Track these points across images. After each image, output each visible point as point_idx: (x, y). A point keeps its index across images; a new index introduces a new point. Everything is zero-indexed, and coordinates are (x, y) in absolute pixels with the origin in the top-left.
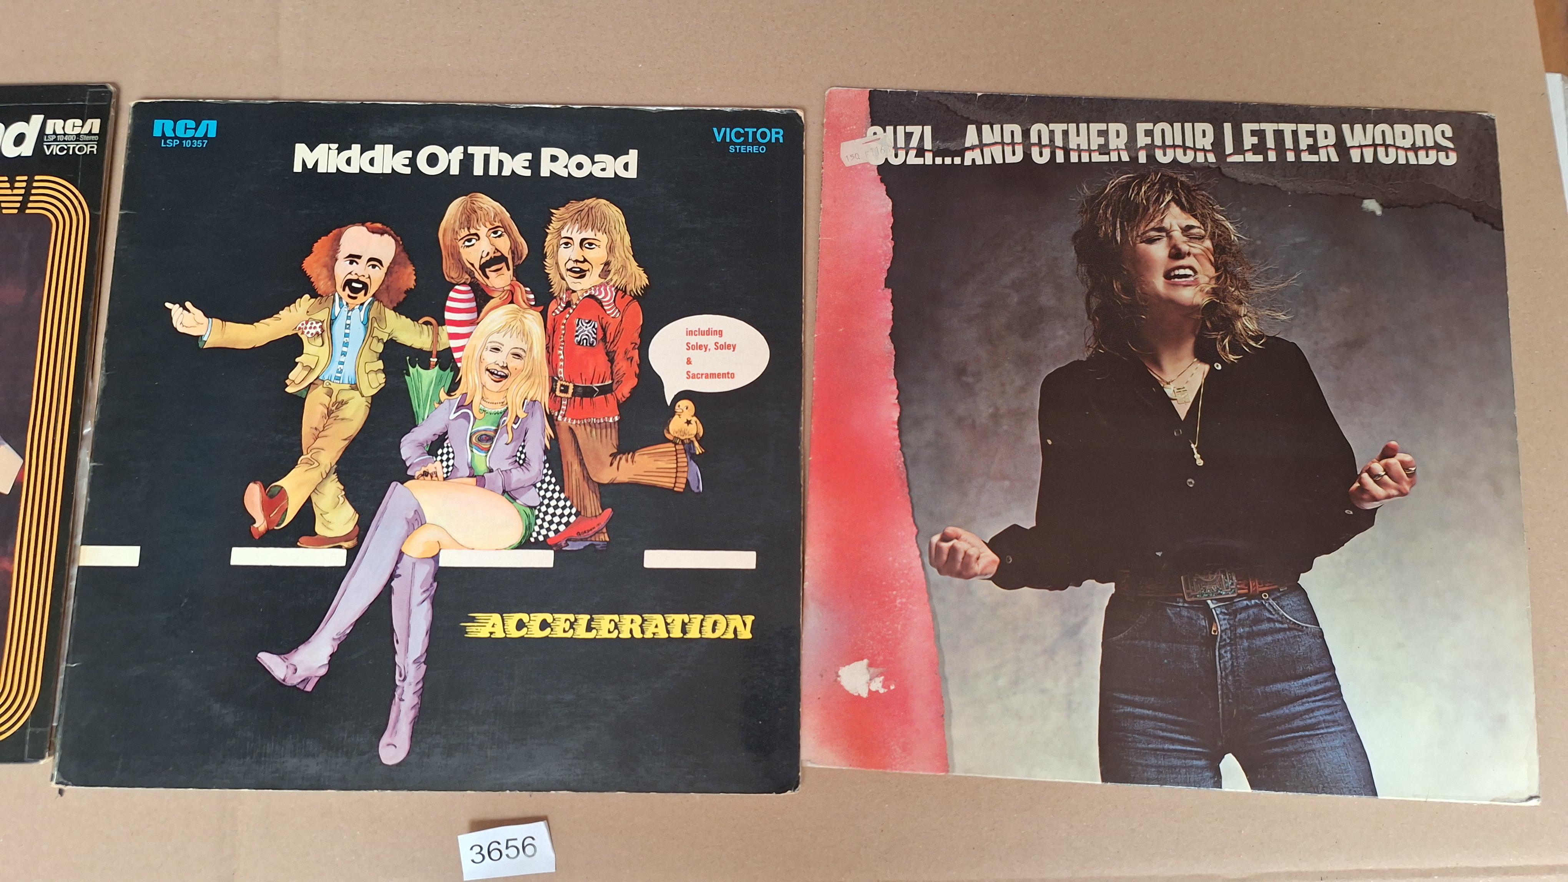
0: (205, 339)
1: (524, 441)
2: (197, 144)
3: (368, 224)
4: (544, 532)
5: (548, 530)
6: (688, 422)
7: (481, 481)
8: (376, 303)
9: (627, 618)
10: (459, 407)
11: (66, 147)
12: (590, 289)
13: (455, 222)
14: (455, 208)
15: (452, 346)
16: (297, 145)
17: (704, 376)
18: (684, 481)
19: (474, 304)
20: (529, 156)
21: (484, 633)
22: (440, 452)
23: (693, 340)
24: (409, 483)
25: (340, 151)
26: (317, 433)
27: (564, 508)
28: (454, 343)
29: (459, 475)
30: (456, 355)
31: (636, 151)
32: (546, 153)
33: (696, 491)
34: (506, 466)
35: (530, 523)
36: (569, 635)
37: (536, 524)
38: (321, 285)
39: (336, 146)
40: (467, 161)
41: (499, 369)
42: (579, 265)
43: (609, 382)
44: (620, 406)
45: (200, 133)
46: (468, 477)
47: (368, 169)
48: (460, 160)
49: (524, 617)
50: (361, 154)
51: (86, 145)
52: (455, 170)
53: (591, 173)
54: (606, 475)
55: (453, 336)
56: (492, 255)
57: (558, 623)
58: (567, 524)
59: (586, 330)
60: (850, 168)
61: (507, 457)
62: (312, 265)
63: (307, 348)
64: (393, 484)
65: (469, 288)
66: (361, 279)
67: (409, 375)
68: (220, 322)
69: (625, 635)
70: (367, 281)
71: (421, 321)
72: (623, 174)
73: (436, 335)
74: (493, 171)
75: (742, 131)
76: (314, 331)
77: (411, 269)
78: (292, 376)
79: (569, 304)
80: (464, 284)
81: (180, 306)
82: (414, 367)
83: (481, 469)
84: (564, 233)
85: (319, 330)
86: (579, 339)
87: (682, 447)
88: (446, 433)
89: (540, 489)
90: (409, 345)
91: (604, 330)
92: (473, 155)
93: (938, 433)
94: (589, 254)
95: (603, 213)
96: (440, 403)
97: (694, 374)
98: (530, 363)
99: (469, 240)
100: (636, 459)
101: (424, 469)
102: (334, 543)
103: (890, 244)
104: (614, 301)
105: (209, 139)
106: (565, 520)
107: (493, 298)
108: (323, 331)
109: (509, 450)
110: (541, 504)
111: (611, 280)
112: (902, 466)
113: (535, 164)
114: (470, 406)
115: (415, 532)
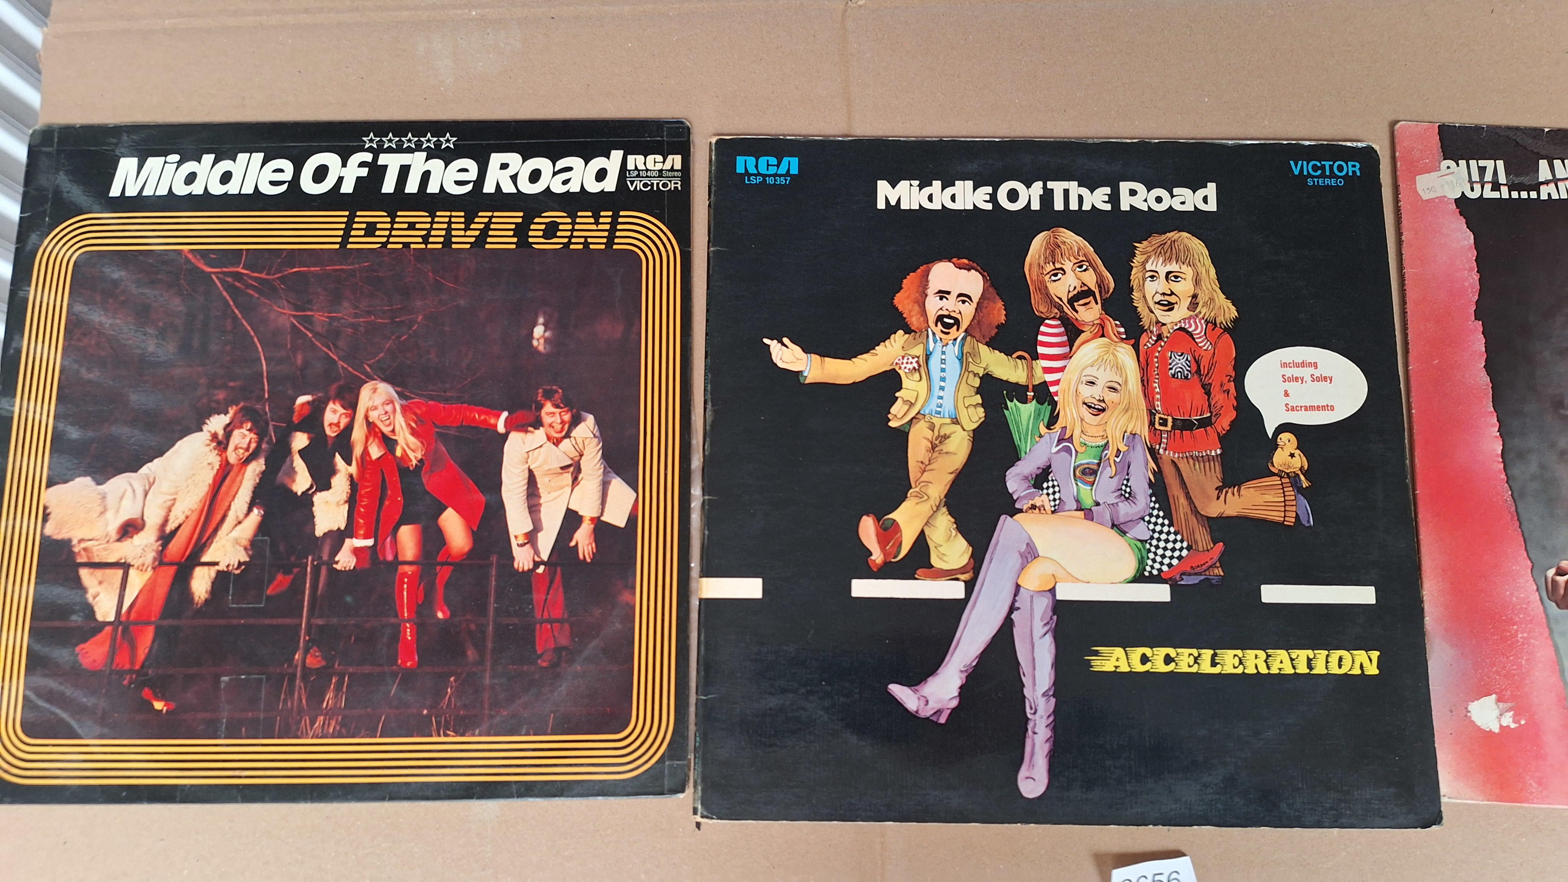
0: (805, 374)
1: (1128, 474)
2: (781, 181)
3: (955, 260)
4: (1157, 566)
5: (1162, 564)
6: (1292, 455)
7: (1089, 515)
8: (969, 338)
9: (1250, 654)
10: (1060, 441)
11: (649, 183)
12: (1180, 322)
13: (1040, 257)
14: (1038, 242)
15: (1047, 380)
16: (879, 182)
17: (1303, 409)
18: (1294, 515)
19: (1065, 338)
20: (1108, 190)
21: (1108, 667)
22: (1045, 485)
23: (1289, 372)
24: (1018, 517)
25: (921, 187)
26: (923, 466)
27: (1175, 541)
28: (1049, 378)
29: (1066, 508)
30: (1052, 389)
31: (1215, 184)
32: (1125, 187)
33: (1307, 525)
34: (1112, 499)
35: (1142, 557)
36: (1194, 670)
37: (1148, 558)
38: (914, 321)
39: (917, 182)
40: (1047, 197)
41: (1096, 403)
42: (1167, 298)
43: (1209, 415)
44: (1223, 439)
45: (783, 170)
46: (1076, 510)
47: (950, 205)
48: (1040, 195)
49: (1148, 651)
50: (943, 190)
51: (670, 181)
52: (1036, 206)
53: (1171, 206)
54: (1214, 509)
55: (1047, 370)
56: (1079, 289)
57: (1181, 658)
58: (1180, 558)
59: (1179, 363)
60: (1428, 201)
61: (1113, 490)
62: (903, 301)
63: (906, 383)
64: (1003, 517)
65: (1059, 322)
66: (953, 314)
67: (1007, 409)
68: (818, 357)
69: (1251, 670)
70: (959, 316)
71: (1014, 356)
72: (1202, 207)
73: (1031, 369)
74: (1074, 206)
75: (1319, 164)
76: (911, 366)
77: (1000, 304)
78: (893, 410)
79: (1160, 337)
80: (1054, 318)
81: (779, 342)
82: (1012, 401)
83: (1088, 502)
84: (1149, 267)
85: (916, 365)
86: (1173, 371)
87: (1288, 480)
88: (1050, 466)
89: (1149, 522)
90: (1005, 379)
91: (1198, 363)
92: (1052, 190)
93: (1542, 467)
94: (1176, 287)
95: (1186, 246)
96: (1041, 436)
97: (1293, 407)
98: (1127, 397)
99: (1055, 275)
100: (1242, 492)
101: (1031, 502)
102: (950, 575)
103: (1476, 277)
104: (1205, 333)
105: (792, 176)
106: (1177, 554)
107: (1084, 332)
108: (920, 366)
109: (1114, 484)
110: (1152, 538)
111: (1200, 313)
112: (1510, 499)
113: (1114, 198)
114: (1070, 439)
115: (1029, 565)
